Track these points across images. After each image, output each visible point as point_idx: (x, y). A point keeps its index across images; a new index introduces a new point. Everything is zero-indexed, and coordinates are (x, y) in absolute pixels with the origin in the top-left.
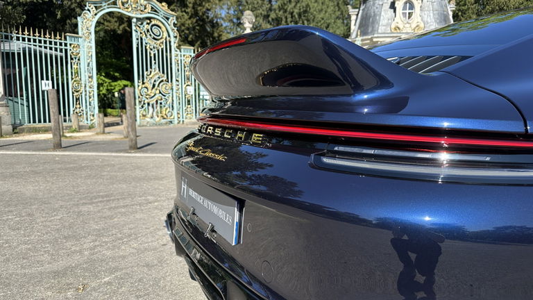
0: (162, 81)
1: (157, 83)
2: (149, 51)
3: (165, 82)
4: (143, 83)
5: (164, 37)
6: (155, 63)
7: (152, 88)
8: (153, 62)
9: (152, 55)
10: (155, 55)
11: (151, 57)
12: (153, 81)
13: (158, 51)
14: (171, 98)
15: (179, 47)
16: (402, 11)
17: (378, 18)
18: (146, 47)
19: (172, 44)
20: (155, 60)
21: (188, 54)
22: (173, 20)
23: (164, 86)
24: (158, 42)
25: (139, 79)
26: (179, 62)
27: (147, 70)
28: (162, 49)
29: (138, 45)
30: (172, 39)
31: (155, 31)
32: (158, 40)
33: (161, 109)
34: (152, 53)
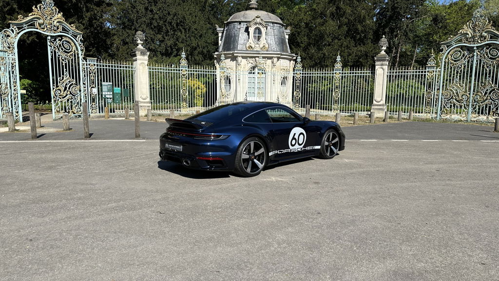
0: (72, 84)
1: (68, 86)
2: (61, 60)
3: (74, 85)
4: (57, 86)
5: (73, 50)
6: (66, 71)
7: (64, 91)
9: (64, 65)
10: (66, 64)
12: (64, 84)
13: (69, 61)
14: (79, 98)
15: (84, 58)
16: (253, 35)
17: (237, 38)
18: (59, 58)
19: (80, 55)
20: (66, 68)
21: (92, 63)
22: (80, 37)
23: (73, 88)
25: (53, 83)
26: (86, 69)
27: (60, 76)
28: (72, 60)
29: (52, 56)
30: (80, 52)
31: (66, 46)
32: (69, 53)
33: (72, 106)
34: (64, 63)
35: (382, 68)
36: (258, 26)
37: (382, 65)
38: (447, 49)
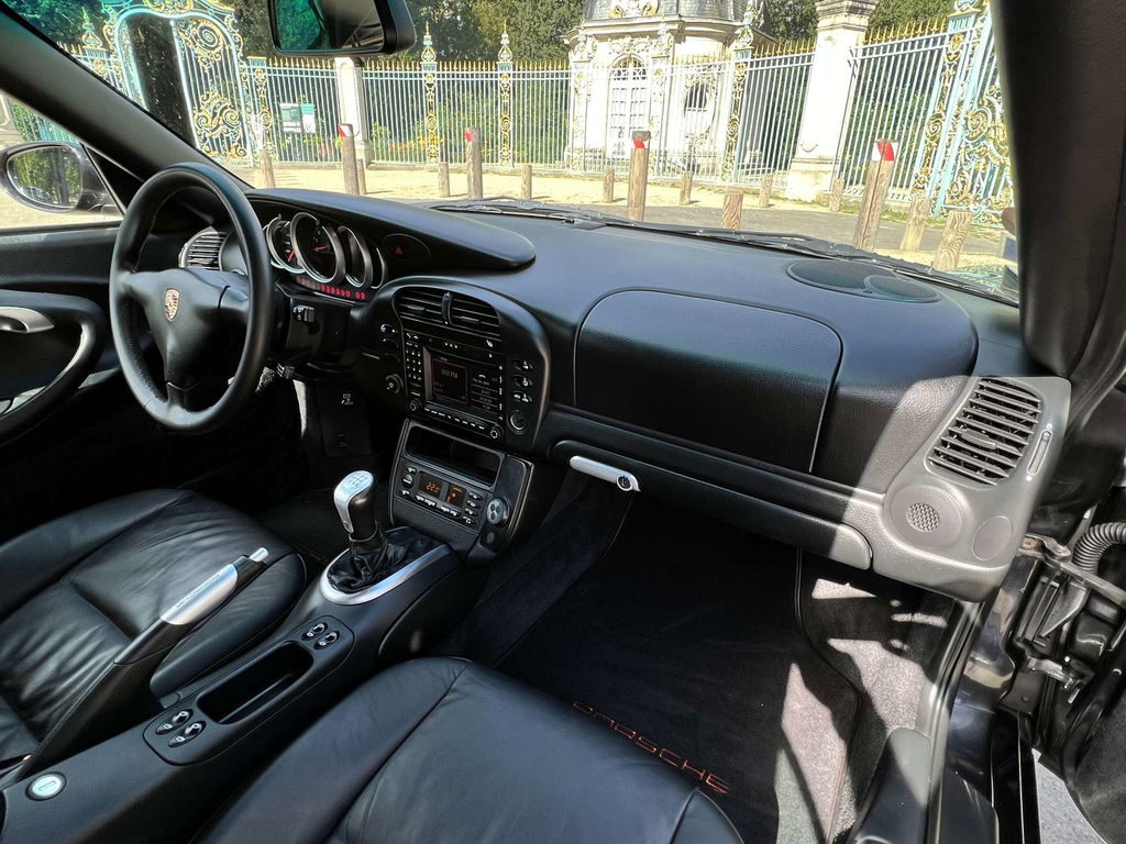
0: (226, 107)
1: (218, 111)
2: (201, 64)
3: (229, 109)
4: (200, 111)
5: (221, 43)
6: (213, 83)
7: (213, 119)
8: (210, 81)
9: (207, 71)
10: (210, 70)
11: (205, 74)
12: (212, 107)
13: (215, 64)
14: (240, 130)
15: (244, 58)
18: (196, 60)
19: (234, 53)
20: (212, 77)
21: (258, 68)
22: (230, 19)
23: (229, 115)
24: (213, 52)
25: (193, 105)
26: (248, 80)
27: (202, 93)
28: (221, 63)
29: (185, 57)
30: (233, 47)
31: (207, 37)
32: (213, 49)
33: (229, 146)
34: (206, 68)
35: (831, 39)
37: (832, 27)
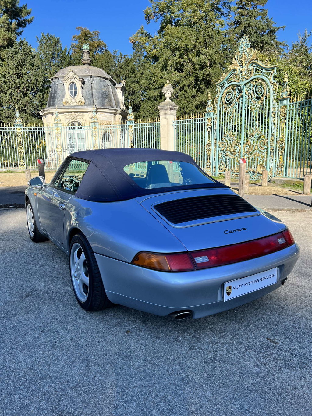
35: (165, 118)
36: (72, 81)
37: (165, 114)
38: (220, 91)
